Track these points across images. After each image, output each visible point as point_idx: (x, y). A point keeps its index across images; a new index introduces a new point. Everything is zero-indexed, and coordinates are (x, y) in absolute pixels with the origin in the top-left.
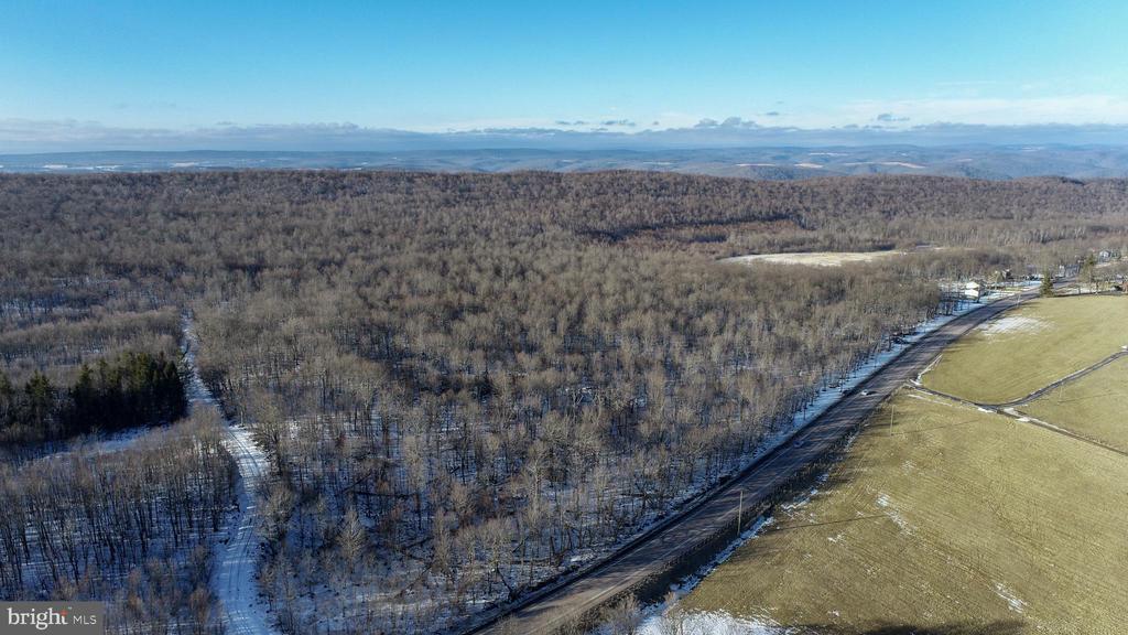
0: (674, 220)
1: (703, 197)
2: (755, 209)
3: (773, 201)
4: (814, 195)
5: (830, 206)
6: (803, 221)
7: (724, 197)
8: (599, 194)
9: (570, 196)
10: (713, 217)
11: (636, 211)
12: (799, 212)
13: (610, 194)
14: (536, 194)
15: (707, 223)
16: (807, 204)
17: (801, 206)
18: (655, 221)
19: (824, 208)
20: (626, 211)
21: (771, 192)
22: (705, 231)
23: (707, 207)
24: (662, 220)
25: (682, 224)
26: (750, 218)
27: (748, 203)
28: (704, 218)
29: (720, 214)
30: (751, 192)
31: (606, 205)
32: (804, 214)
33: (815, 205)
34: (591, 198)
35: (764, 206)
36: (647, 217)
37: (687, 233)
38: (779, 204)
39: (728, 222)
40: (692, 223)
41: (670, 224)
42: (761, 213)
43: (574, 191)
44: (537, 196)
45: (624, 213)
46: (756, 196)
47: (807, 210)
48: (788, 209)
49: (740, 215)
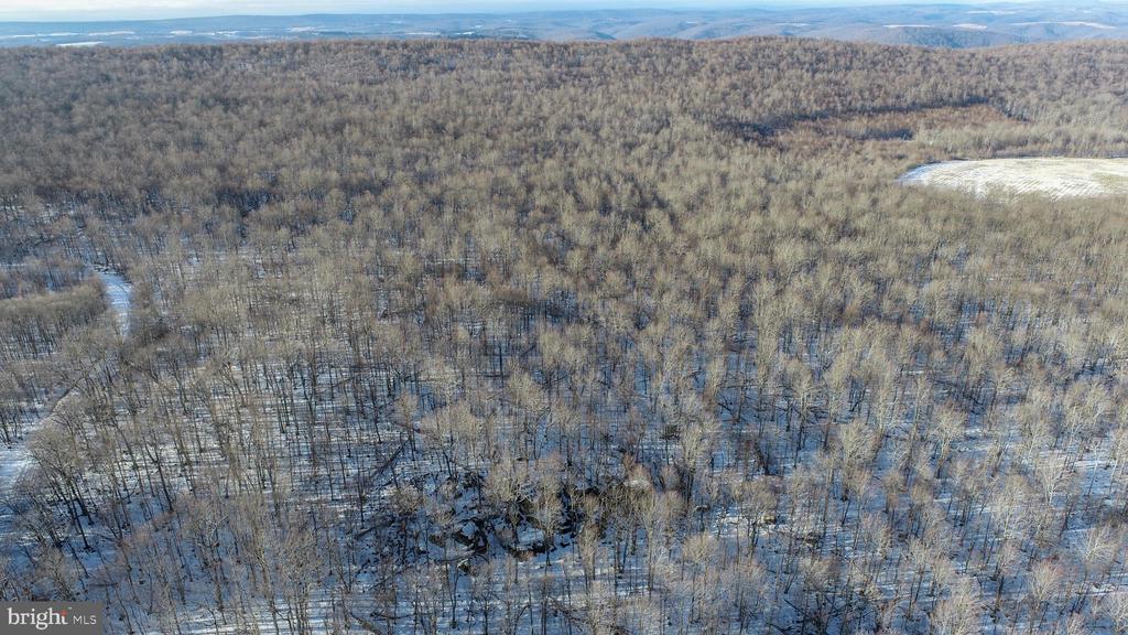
0: (839, 108)
1: (873, 74)
2: (944, 90)
3: (965, 78)
4: (1018, 70)
5: (1041, 85)
6: (1008, 106)
7: (900, 72)
8: (740, 69)
9: (705, 72)
10: (890, 101)
11: (789, 93)
12: (1002, 94)
13: (754, 69)
14: (660, 69)
15: (884, 110)
16: (1011, 82)
17: (1003, 85)
18: (816, 108)
19: (1034, 88)
20: (776, 94)
21: (959, 65)
22: (882, 122)
23: (879, 86)
24: (824, 107)
25: (849, 112)
26: (938, 103)
27: (932, 80)
28: (878, 103)
29: (898, 97)
30: (933, 66)
31: (750, 84)
32: (1009, 96)
33: (1023, 84)
34: (730, 74)
35: (954, 86)
36: (805, 103)
37: (858, 125)
38: (973, 82)
39: (908, 110)
40: (863, 111)
41: (834, 112)
42: (951, 96)
43: (708, 66)
44: (661, 72)
45: (774, 97)
46: (940, 70)
47: (1012, 90)
48: (986, 91)
49: (924, 98)
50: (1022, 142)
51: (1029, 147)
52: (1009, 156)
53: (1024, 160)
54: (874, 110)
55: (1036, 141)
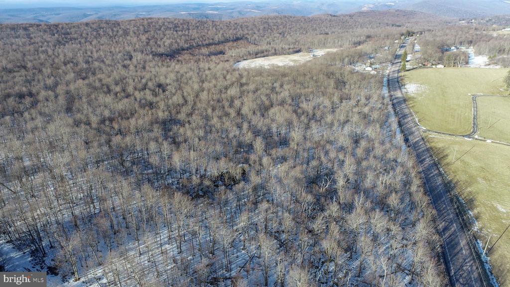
0: (195, 45)
1: (199, 31)
2: (227, 36)
3: (231, 31)
4: (247, 27)
6: (250, 40)
7: (208, 30)
8: (146, 32)
9: (132, 34)
10: (211, 41)
11: (173, 40)
12: (246, 36)
15: (210, 45)
16: (247, 32)
17: (245, 33)
18: (186, 46)
19: (255, 33)
20: (168, 41)
21: (227, 26)
22: (212, 48)
23: (204, 36)
24: (189, 45)
25: (199, 46)
26: (227, 41)
27: (221, 32)
28: (207, 42)
29: (212, 39)
30: (218, 27)
32: (248, 37)
33: (250, 32)
35: (230, 34)
36: (181, 44)
37: (205, 51)
38: (234, 32)
39: (219, 44)
40: (203, 46)
41: (194, 47)
42: (230, 38)
46: (222, 28)
47: (248, 34)
48: (240, 35)
49: (222, 39)
50: (263, 52)
51: (265, 53)
52: (260, 57)
53: (265, 58)
54: (207, 45)
55: (266, 51)
